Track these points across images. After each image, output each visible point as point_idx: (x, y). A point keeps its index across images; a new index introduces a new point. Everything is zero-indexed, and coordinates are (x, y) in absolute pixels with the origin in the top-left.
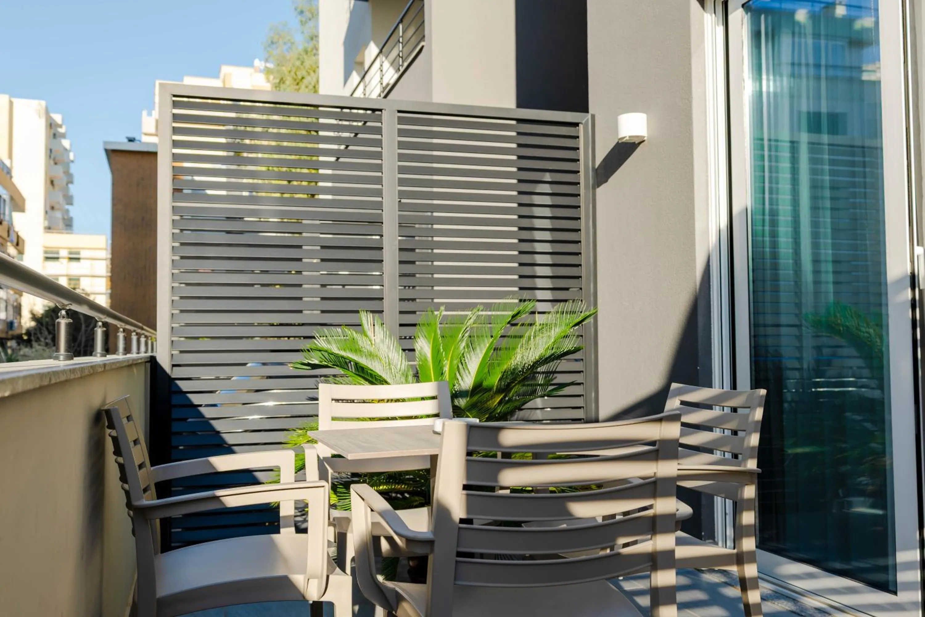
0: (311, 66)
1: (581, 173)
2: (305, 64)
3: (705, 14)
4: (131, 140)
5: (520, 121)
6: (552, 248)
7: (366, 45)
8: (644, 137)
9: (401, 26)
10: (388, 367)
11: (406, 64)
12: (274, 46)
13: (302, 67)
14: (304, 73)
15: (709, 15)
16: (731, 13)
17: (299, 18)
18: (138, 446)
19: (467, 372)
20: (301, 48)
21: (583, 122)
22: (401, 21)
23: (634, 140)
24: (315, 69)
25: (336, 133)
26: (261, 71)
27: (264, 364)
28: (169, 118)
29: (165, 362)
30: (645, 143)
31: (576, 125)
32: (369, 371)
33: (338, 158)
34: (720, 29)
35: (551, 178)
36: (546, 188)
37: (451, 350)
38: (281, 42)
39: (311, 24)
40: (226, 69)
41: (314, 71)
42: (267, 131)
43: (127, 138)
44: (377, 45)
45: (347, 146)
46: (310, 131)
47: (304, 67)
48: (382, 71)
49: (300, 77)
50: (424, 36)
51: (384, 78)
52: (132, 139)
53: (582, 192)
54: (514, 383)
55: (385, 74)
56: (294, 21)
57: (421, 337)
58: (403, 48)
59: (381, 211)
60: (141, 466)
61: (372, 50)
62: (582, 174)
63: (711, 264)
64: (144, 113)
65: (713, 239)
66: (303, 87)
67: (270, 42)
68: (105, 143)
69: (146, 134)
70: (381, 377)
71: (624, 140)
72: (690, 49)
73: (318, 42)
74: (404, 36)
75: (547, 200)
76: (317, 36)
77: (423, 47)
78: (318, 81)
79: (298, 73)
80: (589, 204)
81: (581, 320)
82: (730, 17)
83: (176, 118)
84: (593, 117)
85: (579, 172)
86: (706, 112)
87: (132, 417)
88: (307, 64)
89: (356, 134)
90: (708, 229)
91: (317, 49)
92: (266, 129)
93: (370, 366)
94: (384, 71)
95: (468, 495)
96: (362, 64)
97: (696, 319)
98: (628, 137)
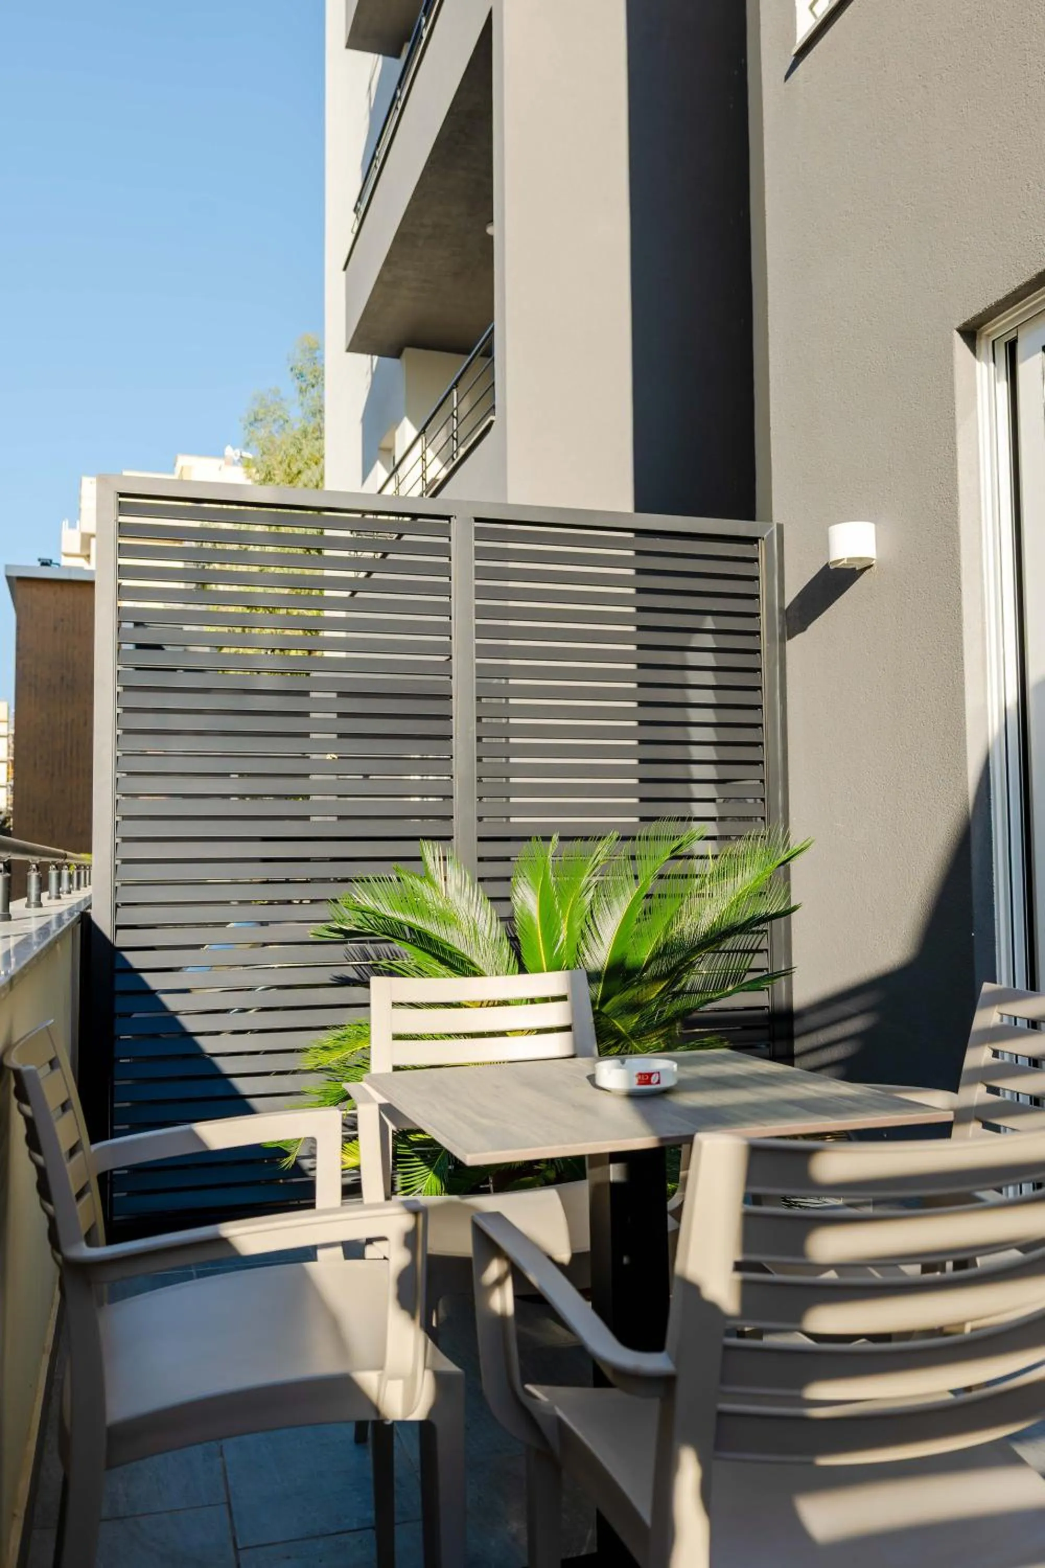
0: (312, 455)
1: (761, 617)
2: (302, 452)
3: (978, 364)
4: (45, 563)
5: (640, 532)
6: (718, 735)
7: (397, 423)
8: (873, 559)
9: (455, 392)
10: (473, 938)
11: (462, 451)
12: (258, 424)
13: (298, 457)
14: (301, 465)
15: (983, 364)
16: (1024, 360)
17: (297, 383)
18: (70, 1113)
19: (598, 941)
20: (299, 426)
21: (765, 536)
22: (456, 385)
23: (852, 564)
24: (318, 460)
25: (353, 553)
26: (234, 464)
27: (263, 924)
28: (113, 530)
29: (103, 920)
30: (872, 569)
31: (754, 540)
32: (445, 947)
33: (354, 593)
34: (1003, 387)
35: (715, 623)
36: (708, 641)
37: (568, 905)
38: (269, 419)
39: (314, 392)
40: (183, 461)
41: (316, 463)
42: (246, 549)
43: (39, 560)
44: (414, 422)
45: (369, 574)
46: (308, 549)
47: (302, 457)
48: (424, 460)
49: (295, 470)
50: (494, 407)
51: (428, 471)
52: (49, 562)
53: (764, 646)
54: (684, 965)
55: (429, 465)
56: (289, 387)
57: (522, 886)
58: (458, 426)
59: (448, 677)
60: (72, 1152)
61: (407, 431)
62: (763, 617)
63: (991, 765)
64: (65, 524)
65: (994, 724)
66: (300, 485)
67: (252, 419)
68: (7, 567)
69: (66, 555)
70: (463, 955)
71: (839, 565)
72: (954, 418)
73: (322, 418)
74: (459, 408)
75: (708, 659)
76: (321, 411)
77: (492, 423)
78: (322, 478)
79: (292, 465)
80: (775, 665)
81: (786, 858)
82: (1022, 368)
83: (123, 530)
84: (780, 527)
85: (758, 615)
86: (980, 519)
87: (59, 1062)
88: (306, 452)
89: (385, 555)
90: (985, 706)
91: (321, 430)
92: (244, 546)
93: (444, 937)
94: (428, 462)
95: (745, 1283)
96: (390, 450)
97: (969, 856)
98: (846, 560)
